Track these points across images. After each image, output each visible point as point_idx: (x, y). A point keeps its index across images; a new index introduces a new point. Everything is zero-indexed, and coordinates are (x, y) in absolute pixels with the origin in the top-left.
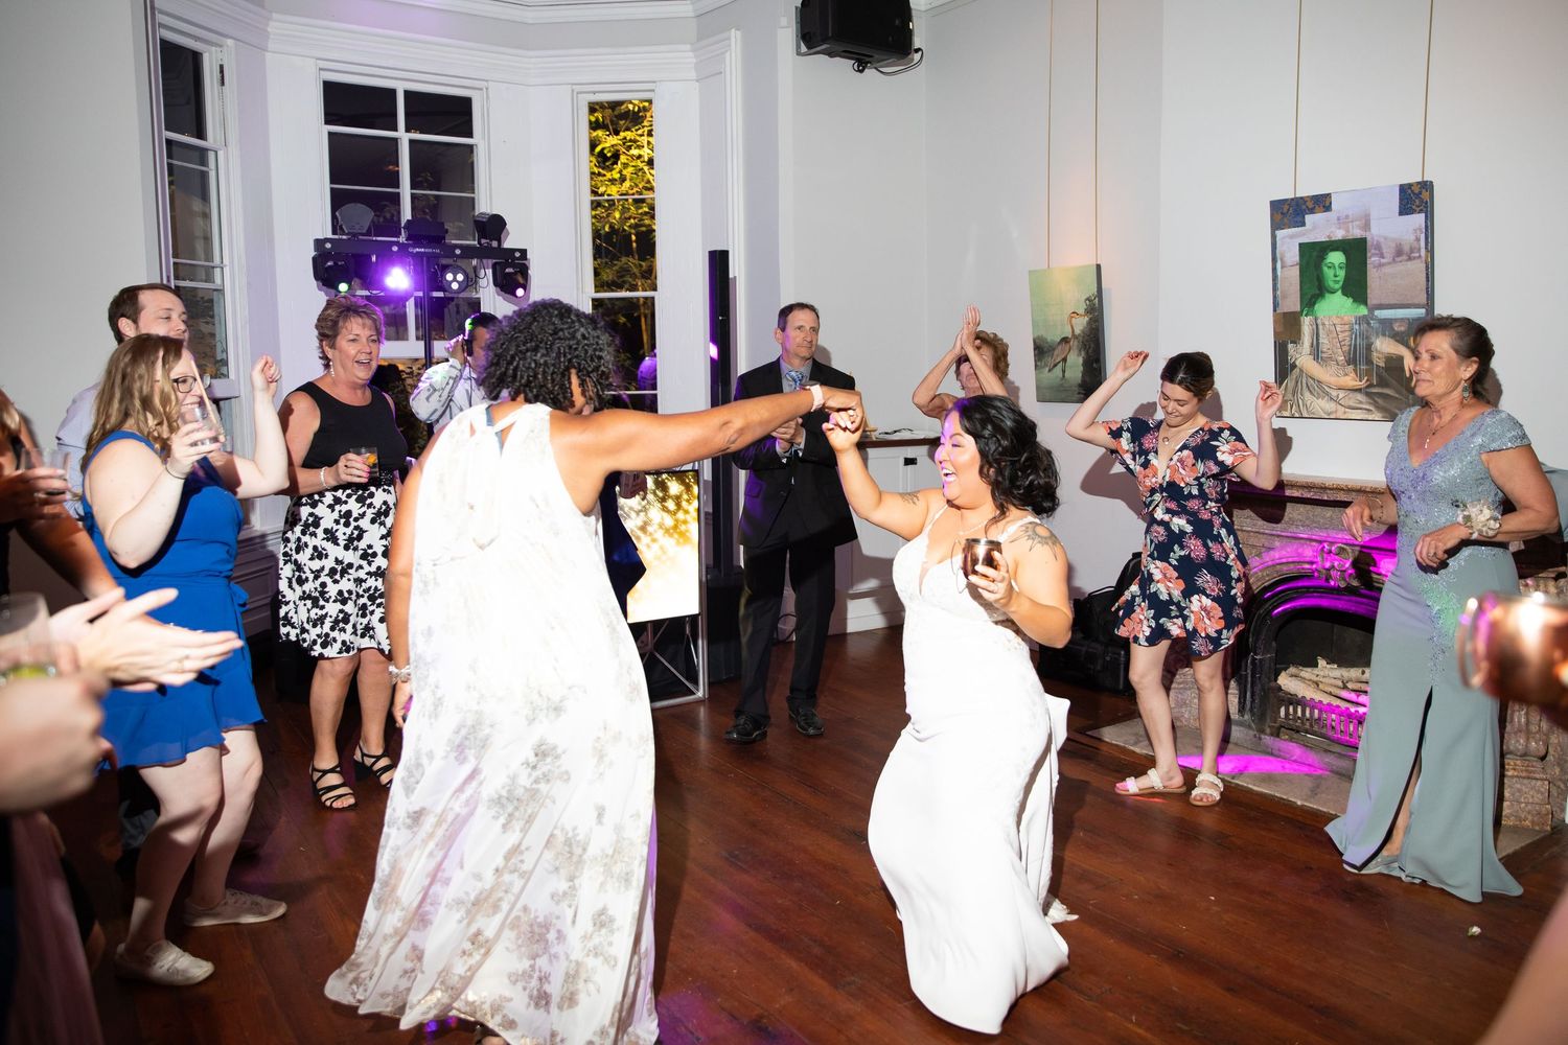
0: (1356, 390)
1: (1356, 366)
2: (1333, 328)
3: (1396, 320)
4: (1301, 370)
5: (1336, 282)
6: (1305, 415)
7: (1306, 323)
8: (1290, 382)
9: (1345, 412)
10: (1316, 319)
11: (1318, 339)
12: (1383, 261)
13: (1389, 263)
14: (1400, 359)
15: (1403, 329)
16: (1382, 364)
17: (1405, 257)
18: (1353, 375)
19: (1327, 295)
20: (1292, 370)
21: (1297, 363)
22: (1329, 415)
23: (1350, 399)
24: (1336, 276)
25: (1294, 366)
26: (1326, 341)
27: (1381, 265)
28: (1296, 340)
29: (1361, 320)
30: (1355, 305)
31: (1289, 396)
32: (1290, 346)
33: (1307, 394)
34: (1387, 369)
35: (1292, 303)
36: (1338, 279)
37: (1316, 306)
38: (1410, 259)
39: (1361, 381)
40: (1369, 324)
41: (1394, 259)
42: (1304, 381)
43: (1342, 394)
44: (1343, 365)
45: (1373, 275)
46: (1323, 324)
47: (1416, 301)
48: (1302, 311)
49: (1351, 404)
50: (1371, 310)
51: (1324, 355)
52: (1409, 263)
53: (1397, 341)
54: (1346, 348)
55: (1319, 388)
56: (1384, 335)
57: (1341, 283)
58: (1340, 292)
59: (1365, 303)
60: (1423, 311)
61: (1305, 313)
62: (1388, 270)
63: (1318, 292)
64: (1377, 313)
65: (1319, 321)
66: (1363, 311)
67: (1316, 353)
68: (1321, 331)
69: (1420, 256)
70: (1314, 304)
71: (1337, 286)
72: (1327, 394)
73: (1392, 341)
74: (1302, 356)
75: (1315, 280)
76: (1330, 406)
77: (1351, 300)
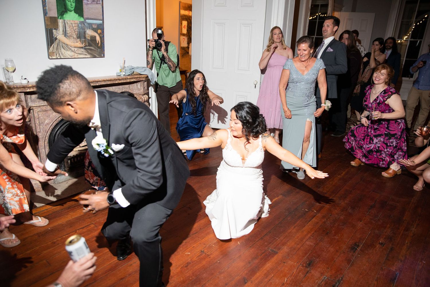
0: (81, 48)
1: (80, 39)
2: (71, 25)
3: (93, 24)
4: (59, 40)
5: (72, 7)
6: (62, 57)
7: (60, 22)
8: (55, 45)
9: (77, 56)
10: (64, 21)
11: (65, 29)
12: (88, 2)
13: (90, 4)
14: (95, 37)
15: (95, 27)
16: (89, 39)
17: (95, 3)
18: (80, 42)
19: (68, 12)
20: (55, 40)
21: (57, 37)
22: (72, 57)
23: (79, 51)
24: (71, 5)
25: (56, 39)
26: (69, 30)
27: (87, 4)
28: (57, 28)
29: (81, 23)
30: (79, 17)
31: (55, 50)
32: (54, 31)
33: (62, 50)
34: (91, 40)
35: (53, 13)
36: (72, 6)
37: (64, 16)
38: (97, 3)
39: (82, 44)
40: (84, 24)
41: (92, 3)
42: (61, 45)
43: (76, 49)
44: (76, 39)
45: (85, 7)
46: (67, 23)
47: (100, 18)
48: (58, 17)
49: (80, 52)
50: (85, 19)
51: (68, 35)
52: (97, 5)
53: (94, 31)
54: (77, 33)
55: (67, 47)
56: (90, 29)
57: (74, 8)
58: (73, 12)
59: (83, 17)
60: (102, 22)
61: (59, 18)
62: (90, 6)
63: (64, 10)
64: (87, 21)
65: (66, 22)
66: (82, 19)
67: (65, 34)
68: (67, 26)
69: (100, 3)
70: (63, 15)
71: (72, 9)
72: (70, 49)
73: (92, 31)
74: (59, 34)
75: (63, 5)
76: (72, 54)
77: (77, 15)
